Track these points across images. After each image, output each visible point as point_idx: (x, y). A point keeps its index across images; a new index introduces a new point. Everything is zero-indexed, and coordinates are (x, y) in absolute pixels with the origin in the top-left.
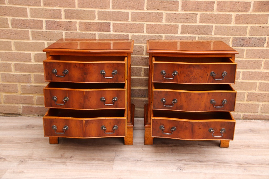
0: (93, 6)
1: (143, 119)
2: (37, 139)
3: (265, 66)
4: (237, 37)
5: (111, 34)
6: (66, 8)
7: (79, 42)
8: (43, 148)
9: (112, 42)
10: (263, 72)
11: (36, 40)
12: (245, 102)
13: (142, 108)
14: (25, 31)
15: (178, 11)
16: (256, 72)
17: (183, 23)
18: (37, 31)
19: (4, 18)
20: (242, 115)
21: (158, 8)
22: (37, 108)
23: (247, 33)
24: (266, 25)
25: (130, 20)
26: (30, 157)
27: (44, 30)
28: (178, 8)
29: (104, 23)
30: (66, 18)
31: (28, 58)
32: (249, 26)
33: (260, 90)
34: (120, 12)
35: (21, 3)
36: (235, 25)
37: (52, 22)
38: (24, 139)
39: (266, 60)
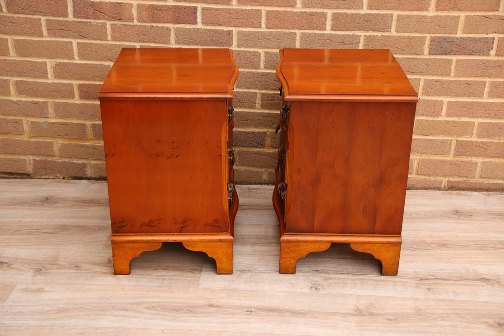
2: (64, 226)
3: (490, 91)
4: (439, 37)
5: (199, 29)
8: (76, 244)
10: (487, 103)
11: (56, 37)
12: (451, 158)
14: (35, 20)
16: (473, 102)
17: (337, 8)
18: (57, 20)
20: (444, 181)
22: (62, 163)
23: (459, 29)
24: (495, 13)
25: (234, 2)
26: (54, 262)
27: (69, 18)
29: (186, 8)
31: (40, 71)
32: (463, 15)
33: (479, 135)
36: (435, 14)
37: (85, 3)
38: (40, 225)
39: (492, 80)
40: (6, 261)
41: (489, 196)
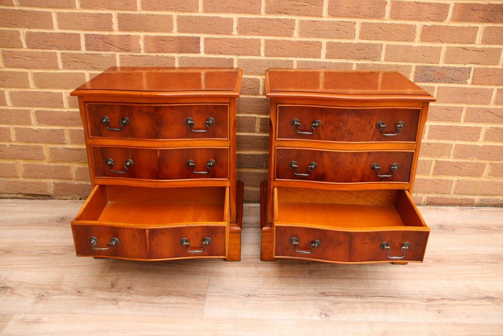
0: (168, 8)
1: (259, 205)
3: (466, 116)
4: (423, 66)
5: (201, 58)
6: (120, 12)
7: (144, 73)
9: (203, 72)
10: (463, 127)
11: (70, 69)
12: (430, 177)
13: (257, 186)
14: (51, 54)
15: (321, 17)
16: (451, 126)
17: (331, 38)
18: (70, 53)
19: (13, 31)
20: (423, 197)
21: (287, 11)
22: (78, 185)
23: (441, 59)
24: (472, 45)
25: (235, 32)
27: (82, 51)
28: (322, 12)
29: (189, 38)
30: (121, 28)
31: (57, 101)
32: (444, 46)
33: (456, 156)
34: (218, 17)
35: (40, 4)
36: (420, 44)
37: (96, 36)
38: (51, 246)
39: (468, 106)
40: (11, 285)
41: (463, 210)
